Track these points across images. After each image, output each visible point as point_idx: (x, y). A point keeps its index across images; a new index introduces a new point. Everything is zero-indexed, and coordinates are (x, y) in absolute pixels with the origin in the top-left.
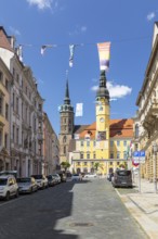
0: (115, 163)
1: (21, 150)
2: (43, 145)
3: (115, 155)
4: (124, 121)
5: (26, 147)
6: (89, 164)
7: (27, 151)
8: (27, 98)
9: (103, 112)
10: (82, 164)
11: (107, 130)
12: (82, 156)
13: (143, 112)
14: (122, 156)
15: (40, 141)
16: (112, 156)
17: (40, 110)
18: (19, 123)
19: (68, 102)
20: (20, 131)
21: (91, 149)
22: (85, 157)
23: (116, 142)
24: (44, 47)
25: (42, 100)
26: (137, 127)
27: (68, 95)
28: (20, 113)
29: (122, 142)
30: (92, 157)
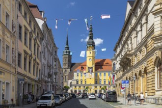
0: (98, 87)
1: (46, 79)
2: (57, 76)
3: (98, 82)
4: (104, 60)
5: (49, 77)
6: (82, 87)
7: (49, 80)
8: (49, 48)
9: (91, 55)
10: (77, 87)
11: (94, 66)
12: (77, 82)
13: (118, 55)
14: (102, 83)
15: (56, 74)
16: (96, 82)
17: (56, 54)
18: (46, 63)
19: (68, 48)
20: (46, 67)
21: (84, 78)
22: (80, 83)
23: (99, 74)
24: (70, 20)
25: (57, 48)
26: (114, 64)
27: (67, 44)
28: (46, 57)
29: (103, 74)
30: (84, 83)
